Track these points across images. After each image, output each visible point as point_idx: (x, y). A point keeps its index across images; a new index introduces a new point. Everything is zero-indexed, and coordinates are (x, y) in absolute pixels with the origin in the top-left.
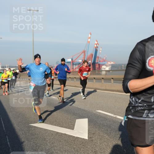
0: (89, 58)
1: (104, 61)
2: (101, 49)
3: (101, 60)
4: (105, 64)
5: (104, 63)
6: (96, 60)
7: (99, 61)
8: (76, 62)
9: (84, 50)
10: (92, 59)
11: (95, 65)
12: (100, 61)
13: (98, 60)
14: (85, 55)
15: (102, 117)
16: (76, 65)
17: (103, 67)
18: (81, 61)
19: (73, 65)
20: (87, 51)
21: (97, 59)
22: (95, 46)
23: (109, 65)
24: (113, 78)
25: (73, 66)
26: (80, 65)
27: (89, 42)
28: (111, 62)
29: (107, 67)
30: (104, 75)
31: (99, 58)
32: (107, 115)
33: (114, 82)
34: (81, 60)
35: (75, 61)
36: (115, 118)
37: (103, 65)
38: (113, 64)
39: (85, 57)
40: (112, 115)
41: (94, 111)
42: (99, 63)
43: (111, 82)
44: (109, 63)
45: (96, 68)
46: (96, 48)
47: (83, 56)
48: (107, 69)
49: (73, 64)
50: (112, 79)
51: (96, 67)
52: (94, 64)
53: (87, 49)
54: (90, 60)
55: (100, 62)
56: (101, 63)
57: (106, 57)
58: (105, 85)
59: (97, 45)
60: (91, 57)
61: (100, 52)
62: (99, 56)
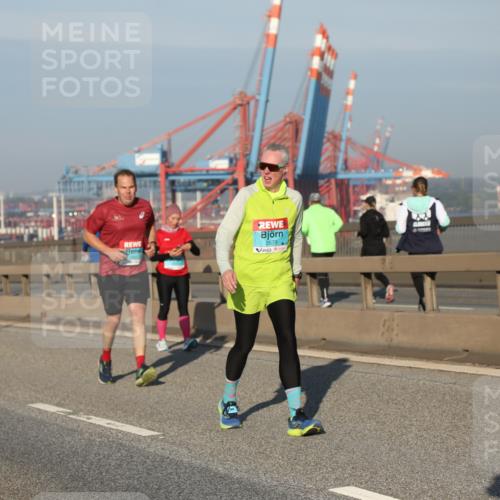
1: (375, 160)
2: (352, 84)
3: (353, 155)
4: (380, 180)
5: (371, 174)
6: (319, 154)
8: (192, 171)
9: (242, 94)
12: (346, 162)
13: (335, 158)
14: (246, 125)
16: (189, 189)
18: (224, 164)
19: (174, 192)
20: (262, 99)
22: (316, 62)
24: (432, 275)
25: (174, 199)
26: (217, 189)
27: (276, 37)
28: (416, 170)
29: (392, 201)
31: (343, 146)
33: (441, 300)
34: (220, 157)
35: (186, 166)
39: (246, 141)
42: (341, 176)
44: (407, 175)
46: (319, 76)
47: (237, 134)
49: (173, 183)
52: (309, 181)
53: (260, 81)
55: (346, 168)
56: (352, 175)
57: (388, 134)
58: (386, 315)
59: (328, 57)
60: (289, 135)
61: (346, 106)
62: (337, 130)
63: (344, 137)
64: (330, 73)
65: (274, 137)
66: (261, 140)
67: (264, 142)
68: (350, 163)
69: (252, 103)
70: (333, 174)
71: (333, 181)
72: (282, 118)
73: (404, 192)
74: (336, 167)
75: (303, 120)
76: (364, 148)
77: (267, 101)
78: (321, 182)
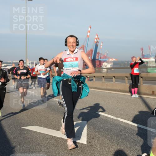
1: (105, 57)
2: (102, 44)
3: (102, 56)
4: (106, 61)
7: (99, 58)
9: (83, 45)
10: (92, 55)
12: (100, 57)
13: (99, 57)
17: (104, 64)
20: (86, 46)
21: (97, 55)
22: (96, 40)
23: (111, 62)
27: (89, 36)
28: (112, 59)
29: (108, 64)
30: (105, 73)
31: (100, 54)
32: (107, 117)
36: (117, 120)
37: (104, 62)
40: (114, 118)
42: (99, 60)
43: (112, 81)
44: (111, 60)
45: (97, 66)
46: (96, 42)
48: (109, 66)
50: (114, 78)
51: (97, 64)
53: (86, 43)
55: (100, 58)
56: (101, 60)
58: (106, 83)
60: (91, 52)
61: (100, 48)
62: (99, 52)
64: (98, 42)
65: (88, 53)
69: (85, 47)
70: (98, 59)
71: (98, 61)
74: (98, 58)
78: (96, 61)
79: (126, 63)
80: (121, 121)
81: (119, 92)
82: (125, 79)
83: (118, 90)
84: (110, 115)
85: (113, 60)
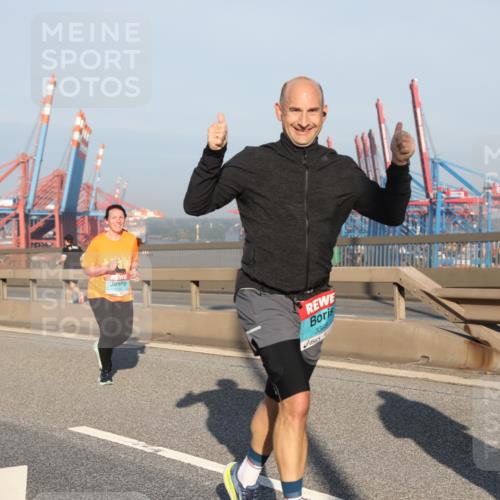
0: (46, 192)
2: (101, 152)
3: (101, 200)
6: (77, 198)
7: (91, 206)
9: (24, 155)
10: (61, 194)
11: (75, 221)
12: (95, 204)
13: (88, 201)
14: (26, 176)
15: (94, 456)
20: (38, 159)
21: (83, 193)
22: (76, 136)
23: (139, 223)
26: (4, 220)
27: (49, 117)
28: (144, 212)
31: (94, 193)
32: (114, 446)
33: (155, 300)
34: (7, 198)
36: (154, 456)
38: (154, 218)
39: (26, 187)
40: (140, 446)
41: (61, 430)
42: (92, 214)
44: (137, 214)
45: (80, 238)
46: (78, 145)
47: (19, 182)
50: (146, 285)
51: (80, 231)
52: (69, 217)
53: (37, 147)
54: (51, 200)
55: (96, 208)
56: (100, 214)
57: (125, 187)
59: (85, 133)
60: (56, 184)
61: (97, 167)
62: (91, 182)
63: (95, 188)
64: (86, 144)
65: (46, 185)
66: (36, 186)
67: (39, 189)
68: (98, 205)
69: (31, 162)
70: (87, 212)
71: (86, 217)
72: (51, 172)
73: (134, 226)
74: (88, 208)
75: (66, 175)
76: (109, 195)
77: (41, 161)
78: (78, 218)
79: (198, 227)
80: (168, 459)
81: (165, 341)
82: (189, 291)
83: (162, 335)
84: (127, 434)
85: (145, 217)
